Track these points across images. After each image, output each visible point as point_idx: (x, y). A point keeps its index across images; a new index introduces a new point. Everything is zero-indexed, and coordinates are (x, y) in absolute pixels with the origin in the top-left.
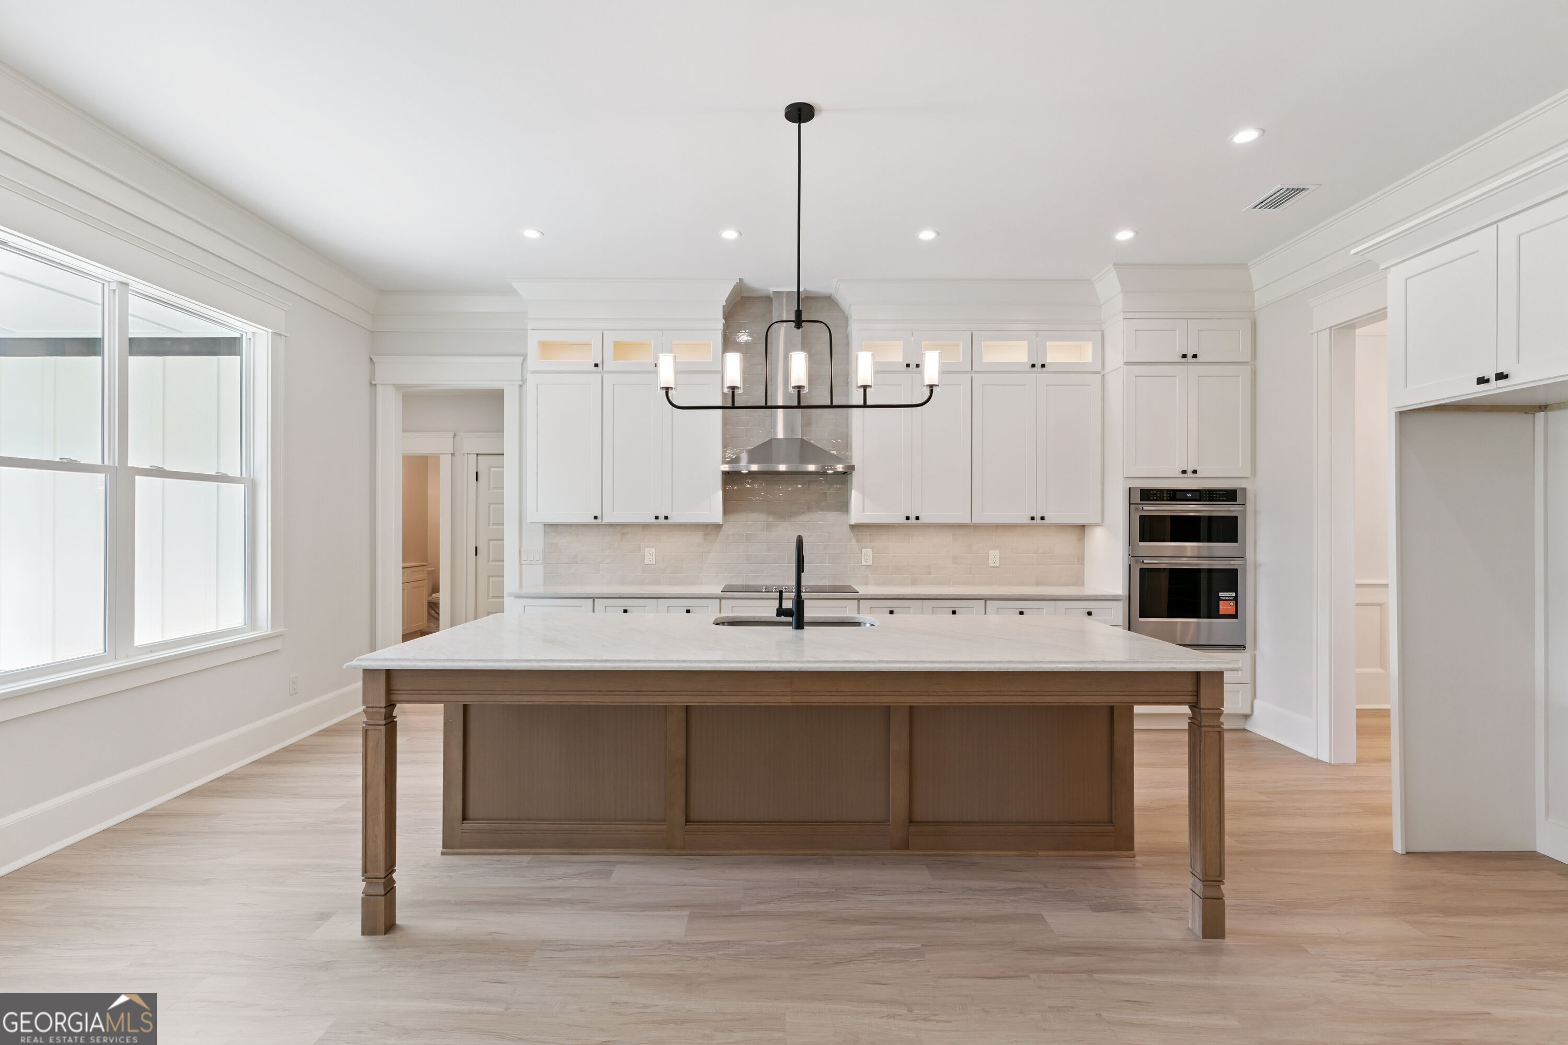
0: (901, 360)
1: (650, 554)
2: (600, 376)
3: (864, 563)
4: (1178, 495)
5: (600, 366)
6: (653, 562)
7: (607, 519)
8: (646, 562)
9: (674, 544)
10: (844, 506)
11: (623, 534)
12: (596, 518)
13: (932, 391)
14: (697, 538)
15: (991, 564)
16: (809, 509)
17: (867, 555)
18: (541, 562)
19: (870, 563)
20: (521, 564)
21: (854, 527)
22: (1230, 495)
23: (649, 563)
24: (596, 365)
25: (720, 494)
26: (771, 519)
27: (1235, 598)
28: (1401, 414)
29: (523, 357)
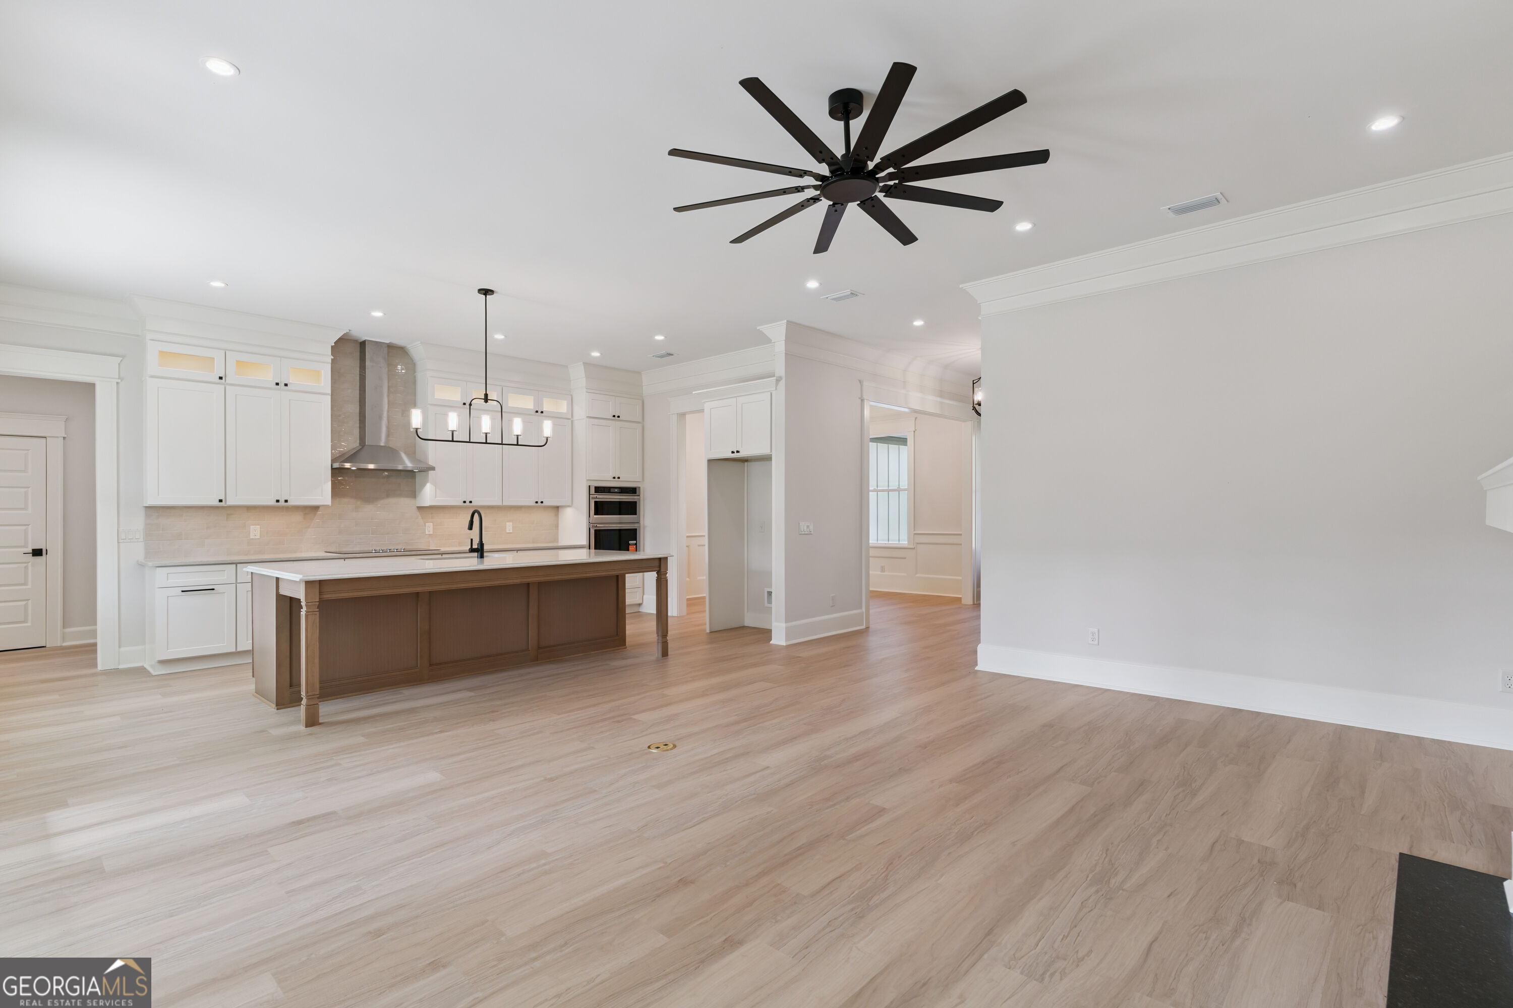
0: (459, 399)
1: (255, 531)
2: (223, 387)
3: (427, 533)
4: (612, 490)
5: (224, 378)
6: (258, 537)
7: (230, 502)
8: (252, 537)
9: (278, 522)
10: (413, 494)
11: (228, 515)
12: (221, 501)
13: (547, 440)
14: (298, 517)
15: (508, 532)
16: (388, 496)
17: (429, 528)
18: (141, 540)
19: (431, 533)
20: (118, 543)
21: (420, 508)
22: (633, 491)
23: (253, 537)
24: (221, 378)
25: (330, 484)
26: (359, 503)
27: (636, 544)
28: (710, 461)
29: (121, 358)
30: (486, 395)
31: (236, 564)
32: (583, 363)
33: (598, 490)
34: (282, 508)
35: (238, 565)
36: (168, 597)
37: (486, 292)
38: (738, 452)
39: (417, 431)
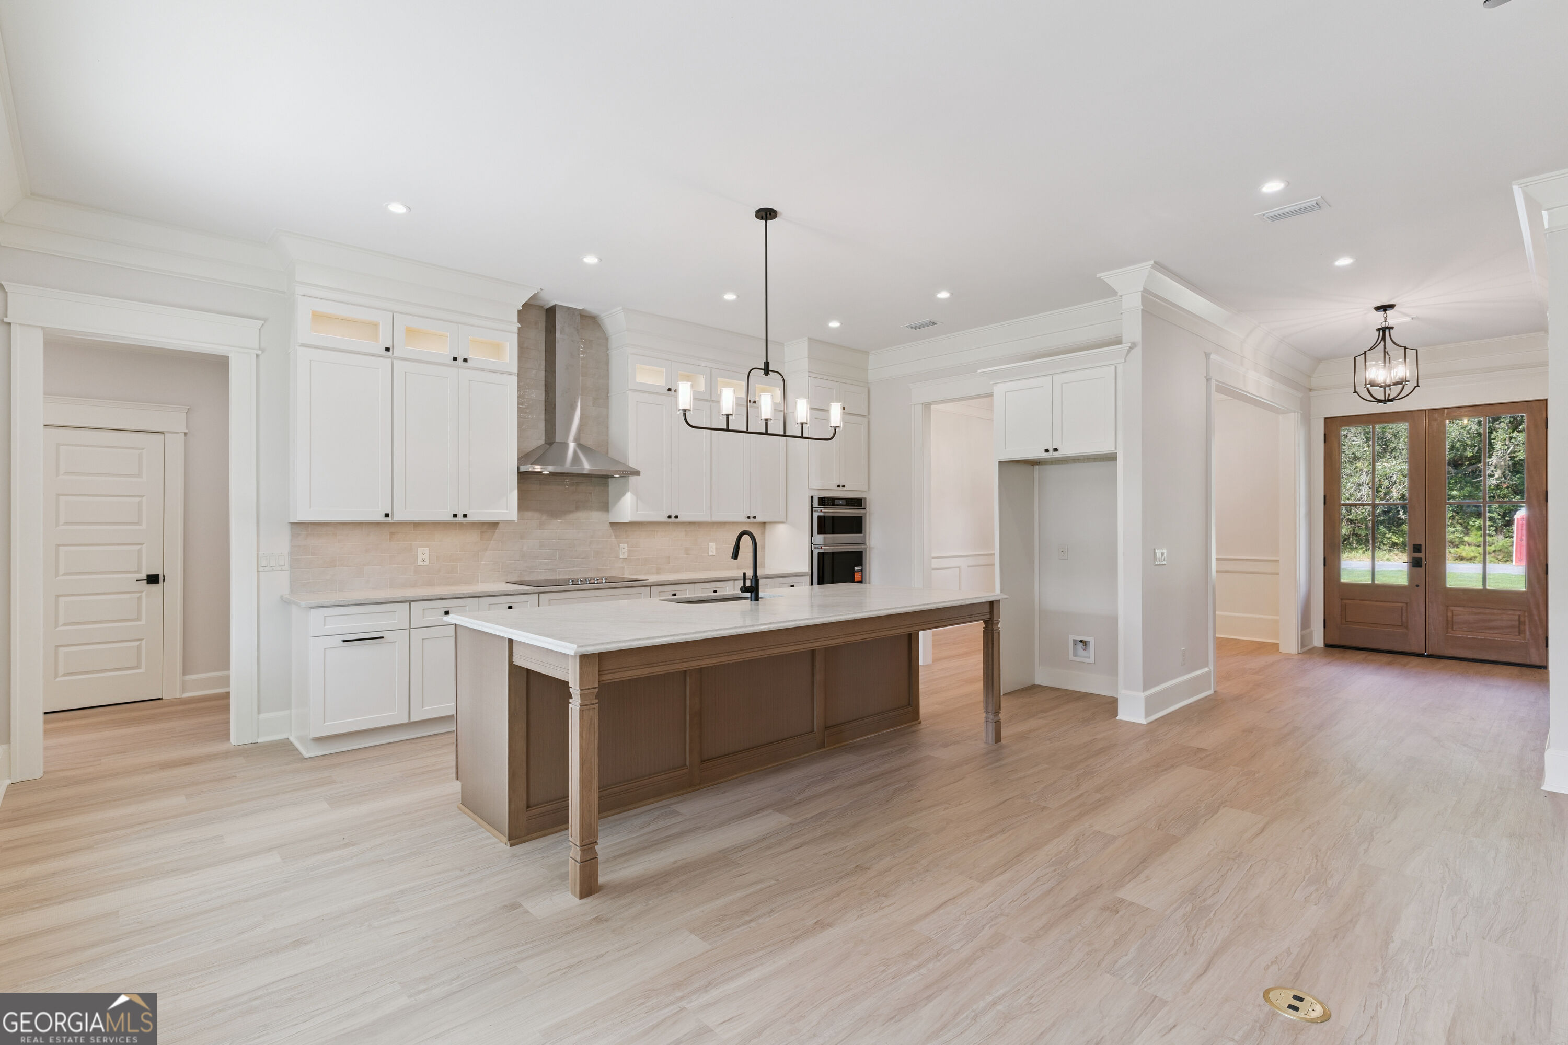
0: (664, 384)
1: (423, 555)
2: (389, 361)
3: (621, 556)
4: (836, 502)
5: (391, 350)
6: (427, 563)
7: (398, 517)
8: (420, 563)
9: (451, 542)
10: (605, 507)
11: (392, 534)
12: (387, 515)
13: (835, 431)
14: (473, 537)
15: (710, 554)
16: (577, 509)
17: (624, 550)
18: (287, 567)
19: (626, 556)
20: (258, 571)
21: (613, 525)
22: (858, 503)
23: (422, 563)
24: (387, 349)
25: (516, 492)
26: (544, 517)
27: (862, 570)
28: (1001, 463)
29: (263, 322)
30: (767, 364)
31: (410, 602)
32: (808, 338)
33: (823, 501)
34: (461, 525)
35: (412, 603)
36: (325, 649)
37: (767, 214)
38: (1056, 450)
39: (685, 414)
